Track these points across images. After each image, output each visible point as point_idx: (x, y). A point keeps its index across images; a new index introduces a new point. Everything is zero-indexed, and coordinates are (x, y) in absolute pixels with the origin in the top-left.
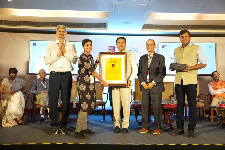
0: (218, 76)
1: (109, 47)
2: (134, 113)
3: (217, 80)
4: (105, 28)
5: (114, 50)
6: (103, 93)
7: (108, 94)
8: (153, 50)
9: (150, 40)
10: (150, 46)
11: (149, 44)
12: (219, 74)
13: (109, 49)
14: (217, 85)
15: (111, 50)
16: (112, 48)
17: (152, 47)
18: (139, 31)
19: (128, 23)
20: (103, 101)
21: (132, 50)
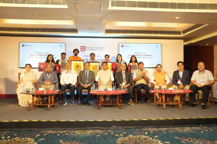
0: (160, 68)
1: (81, 47)
4: (77, 32)
13: (81, 49)
18: (103, 34)
21: (99, 49)
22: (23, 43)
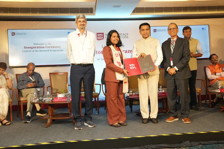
0: (216, 59)
1: (97, 34)
2: (129, 104)
3: (215, 63)
4: (92, 13)
5: (102, 37)
6: (94, 84)
7: (100, 85)
8: (177, 34)
9: (172, 24)
10: (172, 30)
11: (171, 28)
12: (217, 56)
14: (215, 69)
15: (99, 36)
16: (100, 35)
17: (175, 31)
19: (118, 6)
20: (95, 92)
21: (122, 36)
22: (14, 31)
